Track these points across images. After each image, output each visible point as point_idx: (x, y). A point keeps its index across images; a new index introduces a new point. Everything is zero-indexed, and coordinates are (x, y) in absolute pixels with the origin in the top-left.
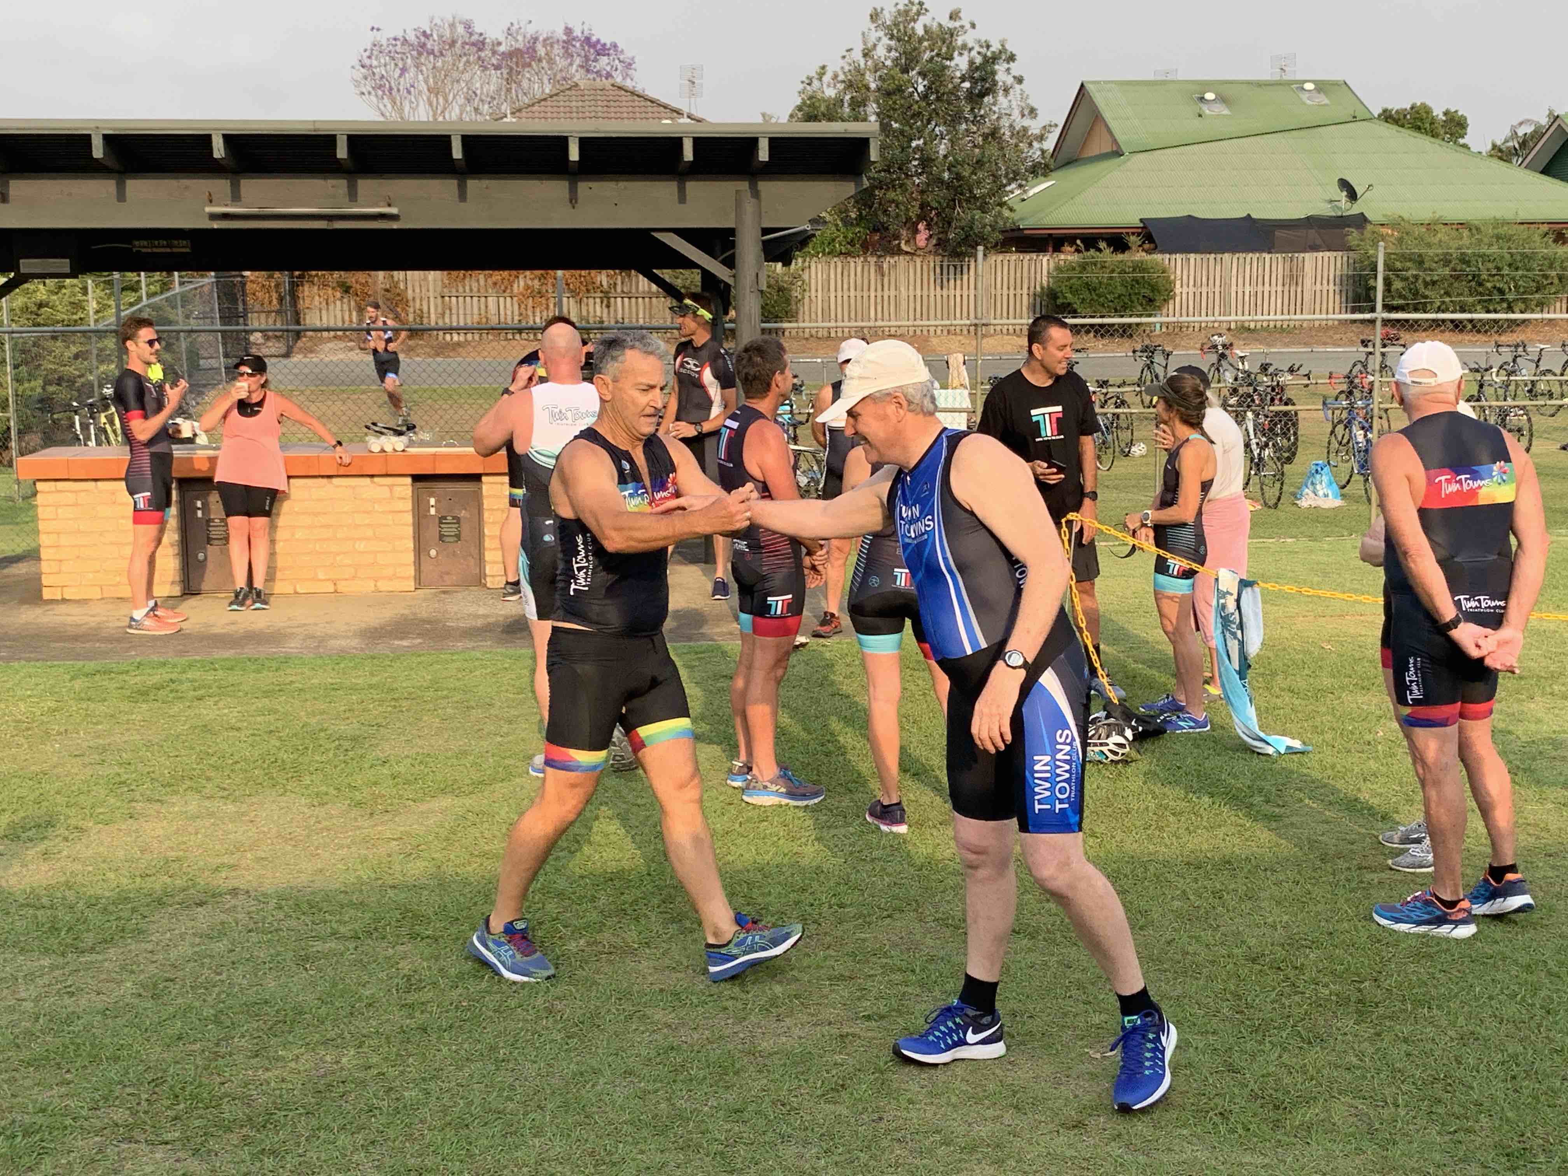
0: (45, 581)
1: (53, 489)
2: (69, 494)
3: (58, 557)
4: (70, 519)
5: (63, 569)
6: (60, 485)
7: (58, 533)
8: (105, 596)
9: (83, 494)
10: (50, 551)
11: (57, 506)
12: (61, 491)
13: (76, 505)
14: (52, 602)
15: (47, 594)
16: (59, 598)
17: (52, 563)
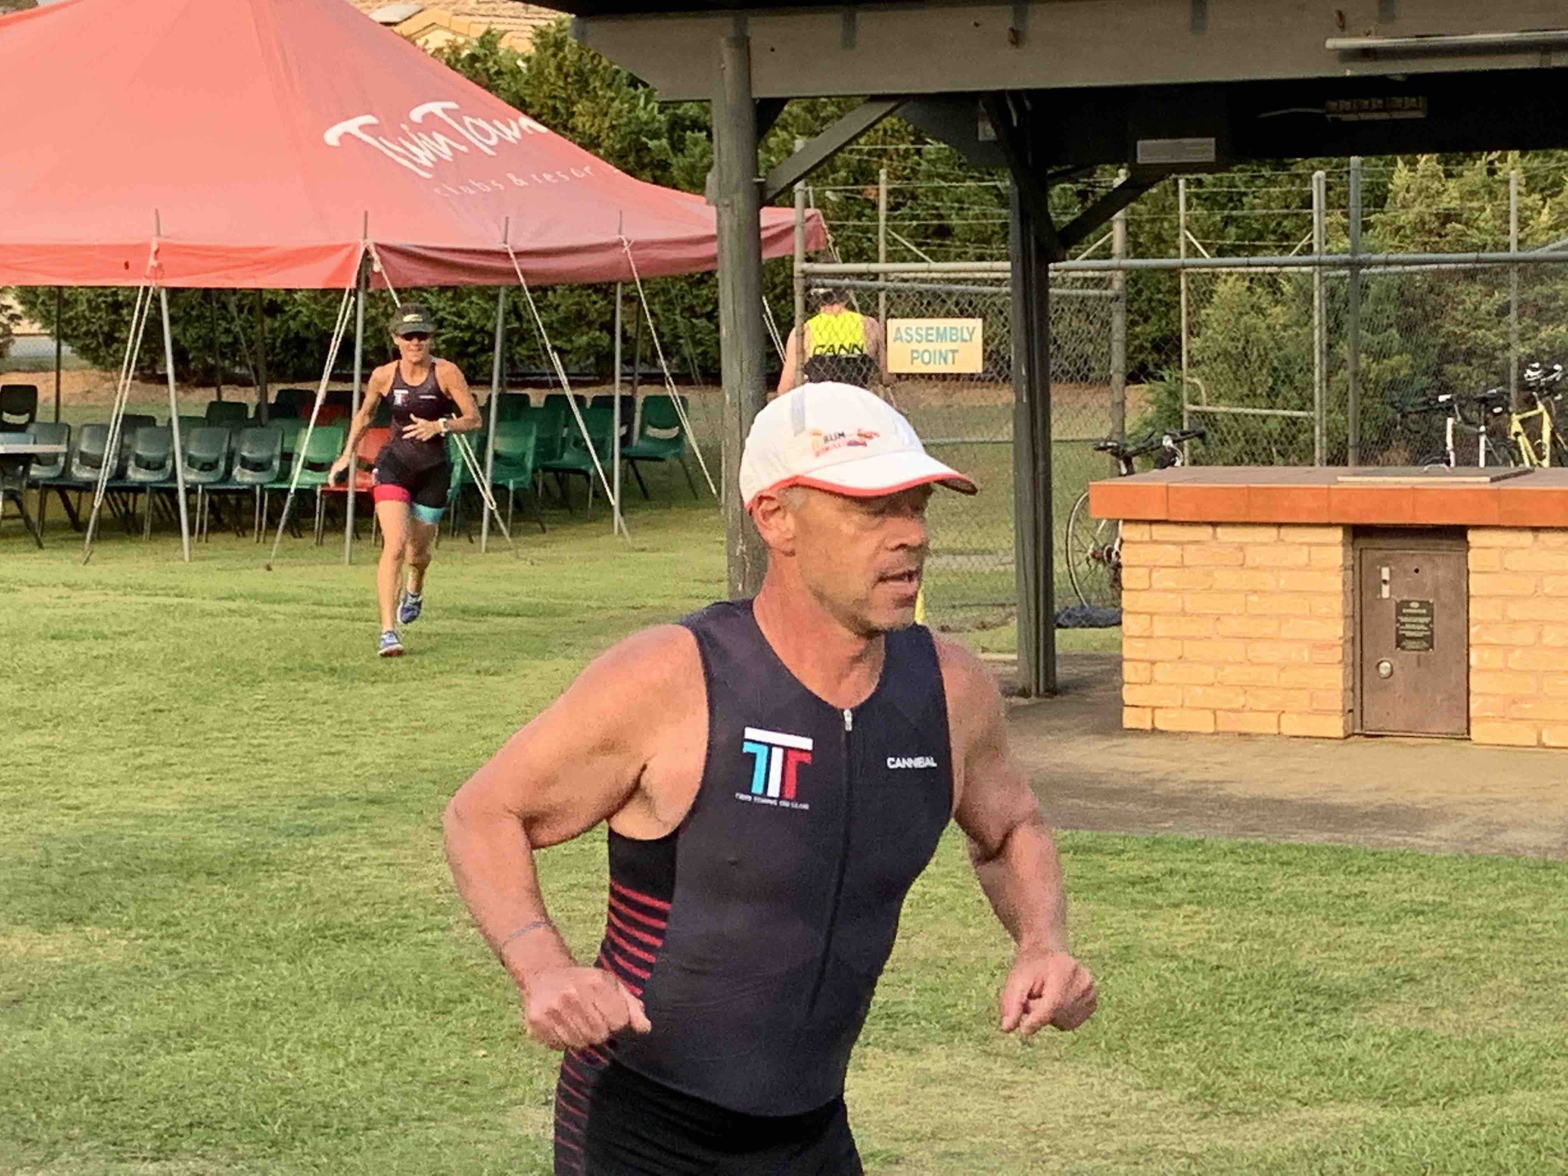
0: (1127, 698)
1: (1146, 537)
2: (1171, 548)
3: (1147, 656)
4: (1172, 591)
5: (1157, 677)
6: (1159, 532)
7: (1151, 615)
8: (1220, 728)
9: (1193, 548)
10: (1140, 644)
11: (1151, 569)
12: (1156, 542)
13: (1182, 566)
14: (1136, 732)
15: (1130, 719)
16: (1148, 726)
17: (1141, 666)
